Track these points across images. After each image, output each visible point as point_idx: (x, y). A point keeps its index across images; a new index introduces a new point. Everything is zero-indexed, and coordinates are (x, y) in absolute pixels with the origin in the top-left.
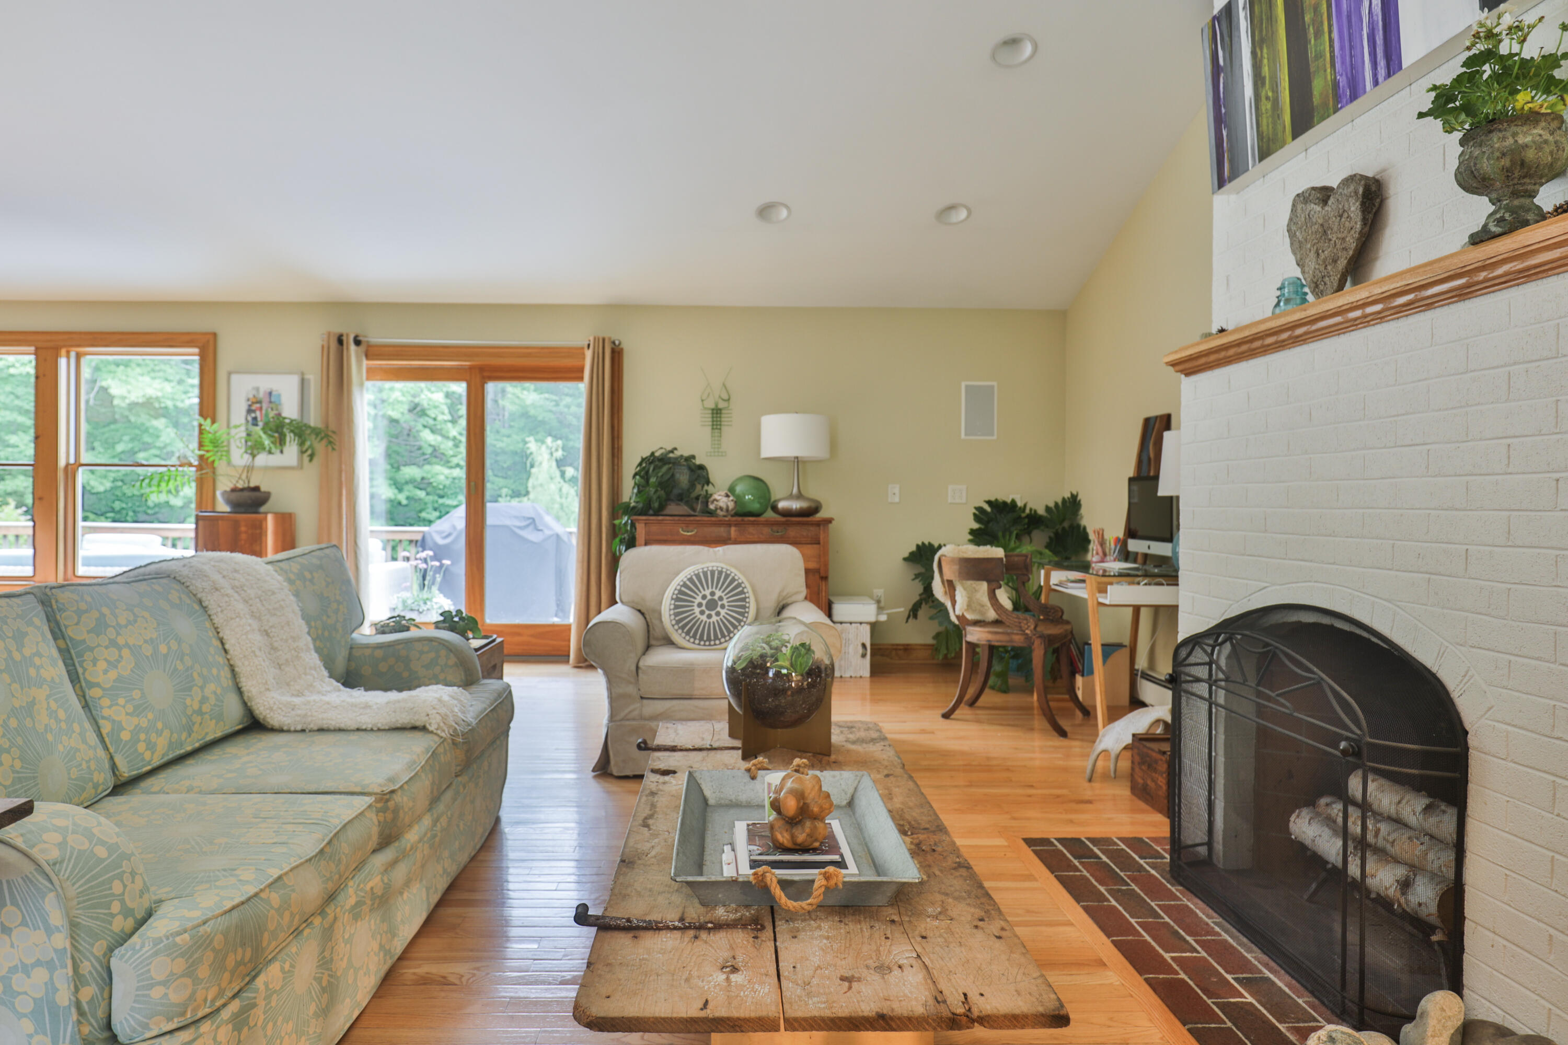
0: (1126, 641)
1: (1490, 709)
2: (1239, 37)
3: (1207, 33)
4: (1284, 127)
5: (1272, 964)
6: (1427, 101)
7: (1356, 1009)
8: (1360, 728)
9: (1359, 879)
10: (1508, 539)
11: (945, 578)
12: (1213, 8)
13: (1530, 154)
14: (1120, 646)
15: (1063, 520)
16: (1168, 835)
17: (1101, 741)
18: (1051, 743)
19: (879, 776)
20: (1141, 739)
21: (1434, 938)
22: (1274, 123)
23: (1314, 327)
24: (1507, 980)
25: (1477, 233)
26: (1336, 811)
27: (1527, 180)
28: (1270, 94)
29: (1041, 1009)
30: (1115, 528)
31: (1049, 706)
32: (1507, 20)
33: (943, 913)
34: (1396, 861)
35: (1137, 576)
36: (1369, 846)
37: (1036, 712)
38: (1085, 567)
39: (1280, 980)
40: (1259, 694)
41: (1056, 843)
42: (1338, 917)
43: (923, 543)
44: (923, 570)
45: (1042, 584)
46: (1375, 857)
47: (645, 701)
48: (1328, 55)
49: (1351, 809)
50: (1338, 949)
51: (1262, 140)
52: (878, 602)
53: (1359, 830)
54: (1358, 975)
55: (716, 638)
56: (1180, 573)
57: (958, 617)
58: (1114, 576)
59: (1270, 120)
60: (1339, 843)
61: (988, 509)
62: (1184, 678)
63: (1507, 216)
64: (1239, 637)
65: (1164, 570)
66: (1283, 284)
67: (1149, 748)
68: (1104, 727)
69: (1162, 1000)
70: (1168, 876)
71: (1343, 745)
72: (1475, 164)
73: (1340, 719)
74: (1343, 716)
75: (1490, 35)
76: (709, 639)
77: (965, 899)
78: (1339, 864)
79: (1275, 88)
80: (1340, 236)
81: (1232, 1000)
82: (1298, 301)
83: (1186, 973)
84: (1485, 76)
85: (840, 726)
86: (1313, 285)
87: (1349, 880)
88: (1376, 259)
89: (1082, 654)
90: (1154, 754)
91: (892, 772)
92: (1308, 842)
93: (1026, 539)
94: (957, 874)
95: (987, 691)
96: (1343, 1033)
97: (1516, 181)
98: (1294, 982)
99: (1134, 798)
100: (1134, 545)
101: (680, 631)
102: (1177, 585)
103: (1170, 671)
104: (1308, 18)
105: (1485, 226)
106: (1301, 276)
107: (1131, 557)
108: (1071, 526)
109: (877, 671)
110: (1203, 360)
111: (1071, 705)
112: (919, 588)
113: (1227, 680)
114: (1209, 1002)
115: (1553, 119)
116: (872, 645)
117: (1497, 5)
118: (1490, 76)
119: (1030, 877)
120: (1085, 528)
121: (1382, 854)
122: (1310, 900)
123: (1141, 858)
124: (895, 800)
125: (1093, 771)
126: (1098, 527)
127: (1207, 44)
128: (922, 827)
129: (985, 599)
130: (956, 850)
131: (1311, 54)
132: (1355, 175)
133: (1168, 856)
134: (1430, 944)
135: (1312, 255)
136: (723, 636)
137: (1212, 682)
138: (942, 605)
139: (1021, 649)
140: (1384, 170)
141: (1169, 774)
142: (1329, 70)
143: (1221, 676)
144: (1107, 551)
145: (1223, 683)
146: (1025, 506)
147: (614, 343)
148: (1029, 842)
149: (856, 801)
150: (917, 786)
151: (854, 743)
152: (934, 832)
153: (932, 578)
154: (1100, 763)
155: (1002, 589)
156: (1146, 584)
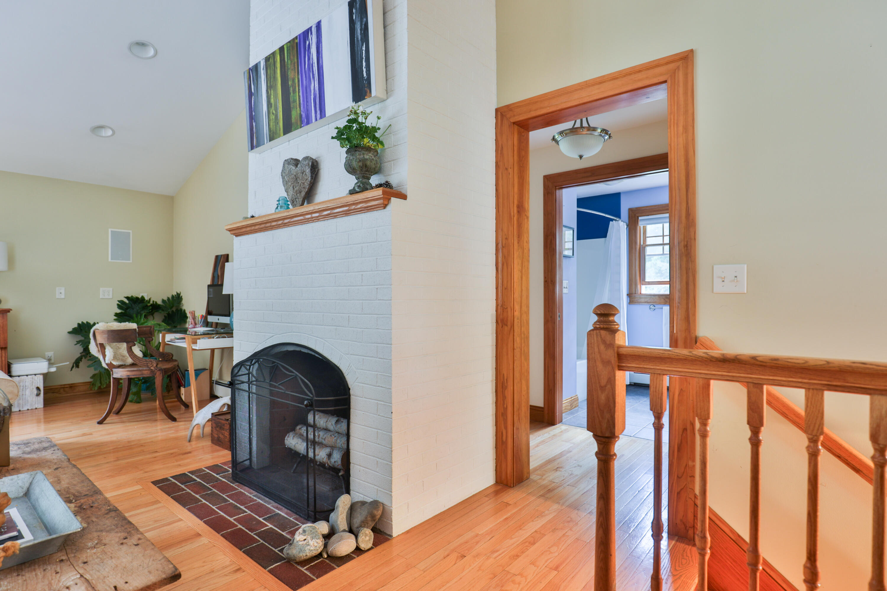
0: (208, 367)
1: (357, 378)
2: (261, 81)
3: (247, 75)
4: (280, 129)
5: (279, 506)
6: (334, 133)
7: (313, 514)
8: (312, 394)
9: (313, 458)
10: (362, 311)
11: (98, 342)
12: (249, 64)
13: (368, 163)
14: (204, 369)
15: (172, 307)
16: (230, 459)
17: (195, 420)
18: (167, 426)
19: (49, 471)
20: (216, 415)
21: (340, 474)
22: (276, 126)
23: (292, 220)
24: (364, 483)
25: (351, 190)
26: (303, 431)
27: (367, 173)
28: (274, 112)
29: (164, 576)
30: (201, 310)
31: (165, 407)
32: (361, 109)
33: (100, 542)
34: (326, 446)
35: (213, 334)
36: (316, 442)
37: (158, 410)
38: (185, 331)
39: (282, 512)
40: (271, 385)
41: (171, 479)
42: (305, 476)
43: (82, 322)
44: (83, 338)
45: (160, 341)
46: (318, 447)
48: (298, 102)
49: (309, 428)
50: (306, 490)
51: (271, 131)
52: (49, 360)
53: (312, 437)
54: (313, 499)
56: (234, 332)
57: (107, 364)
58: (201, 335)
59: (274, 124)
60: (305, 444)
61: (127, 301)
62: (237, 382)
63: (361, 185)
64: (261, 360)
65: (226, 330)
66: (279, 199)
67: (220, 419)
68: (196, 412)
69: (230, 542)
70: (231, 480)
71: (306, 402)
72: (351, 162)
73: (305, 392)
74: (306, 390)
75: (356, 113)
77: (113, 530)
78: (305, 454)
79: (276, 109)
80: (302, 181)
81: (262, 529)
82: (286, 208)
83: (241, 524)
84: (354, 129)
85: (17, 445)
86: (292, 201)
87: (309, 459)
88: (316, 194)
89: (184, 376)
90: (223, 422)
91: (60, 466)
92: (292, 447)
93: (150, 318)
94: (108, 516)
95: (127, 404)
96: (308, 527)
97: (364, 172)
98: (289, 511)
99: (214, 445)
100: (211, 319)
102: (233, 337)
103: (230, 380)
104: (290, 83)
105: (354, 188)
106: (287, 197)
107: (209, 325)
108: (177, 310)
109: (48, 403)
110: (244, 230)
111: (178, 403)
112: (80, 349)
113: (256, 381)
114: (252, 534)
115: (375, 151)
116: (44, 387)
117: (358, 102)
118: (355, 129)
119: (157, 502)
120: (185, 311)
121: (322, 445)
122: (294, 472)
123: (217, 474)
124: (63, 482)
125: (191, 436)
126: (191, 310)
127: (246, 80)
128: (83, 495)
129: (125, 353)
130: (107, 502)
131: (291, 100)
132: (308, 157)
133: (231, 470)
134: (339, 477)
135: (291, 188)
137: (249, 383)
138: (97, 358)
139: (149, 378)
140: (319, 157)
141: (230, 430)
142: (298, 109)
143: (254, 379)
144: (197, 322)
145: (255, 383)
146: (150, 299)
148: (155, 483)
149: (32, 491)
150: (79, 469)
151: (29, 453)
152: (92, 496)
153: (89, 343)
154: (195, 431)
155: (136, 346)
156: (217, 338)
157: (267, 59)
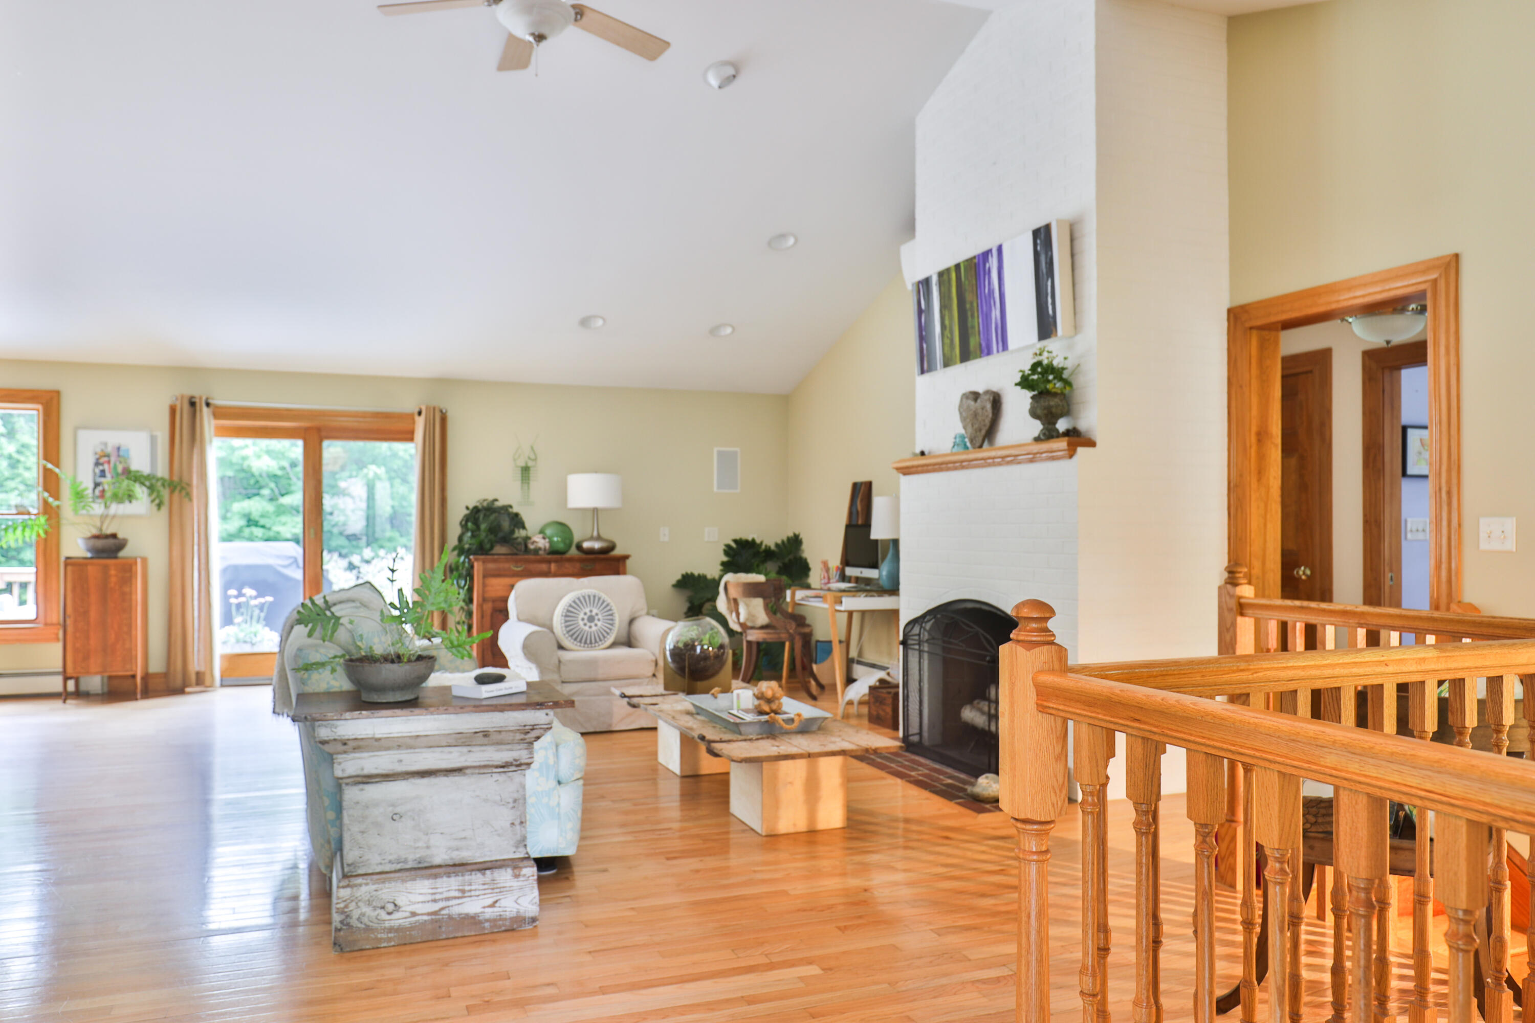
0: (843, 638)
2: (933, 298)
3: (915, 288)
4: (956, 355)
11: (731, 597)
12: (918, 277)
13: (1054, 410)
15: (789, 553)
17: (846, 696)
20: (874, 689)
22: (951, 351)
23: (971, 464)
25: (1037, 437)
27: (1053, 418)
28: (949, 335)
30: (835, 561)
32: (1047, 348)
39: (962, 775)
43: (686, 573)
44: (691, 594)
45: (792, 600)
47: (565, 685)
48: (977, 329)
51: (945, 357)
55: (596, 642)
56: (901, 586)
57: (741, 624)
58: (841, 592)
59: (949, 349)
61: (734, 546)
62: (909, 642)
63: (1047, 432)
64: (939, 616)
65: (872, 587)
66: (956, 437)
67: (879, 693)
68: (842, 691)
72: (1036, 408)
76: (591, 643)
78: (987, 728)
79: (951, 332)
80: (982, 418)
81: (944, 782)
82: (963, 448)
83: (922, 777)
86: (970, 441)
89: (816, 648)
90: (883, 695)
92: (970, 721)
93: (762, 568)
97: (1050, 417)
100: (850, 571)
101: (570, 638)
104: (968, 306)
105: (1039, 435)
106: (965, 436)
107: (849, 579)
108: (796, 558)
110: (912, 469)
111: (813, 681)
113: (931, 638)
115: (1062, 395)
117: (1043, 340)
120: (805, 559)
126: (817, 558)
127: (915, 294)
129: (761, 611)
132: (990, 390)
135: (970, 425)
136: (600, 640)
139: (775, 645)
140: (1001, 393)
142: (977, 335)
144: (830, 575)
146: (762, 543)
147: (441, 411)
154: (849, 709)
156: (865, 596)
157: (941, 274)
